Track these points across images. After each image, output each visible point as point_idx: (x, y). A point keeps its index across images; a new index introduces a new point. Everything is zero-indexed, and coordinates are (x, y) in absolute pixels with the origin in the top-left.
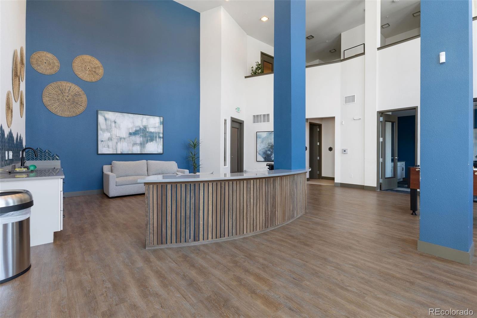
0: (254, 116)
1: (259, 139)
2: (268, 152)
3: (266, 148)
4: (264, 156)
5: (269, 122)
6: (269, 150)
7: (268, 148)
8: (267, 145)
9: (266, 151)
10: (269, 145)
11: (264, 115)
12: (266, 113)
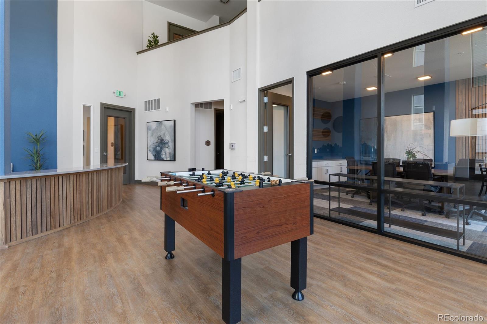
0: (146, 102)
1: (149, 131)
2: (158, 148)
3: (156, 143)
4: (154, 154)
5: (159, 109)
6: (159, 146)
7: (158, 143)
8: (157, 140)
9: (156, 147)
10: (158, 139)
11: (155, 100)
12: (156, 98)
